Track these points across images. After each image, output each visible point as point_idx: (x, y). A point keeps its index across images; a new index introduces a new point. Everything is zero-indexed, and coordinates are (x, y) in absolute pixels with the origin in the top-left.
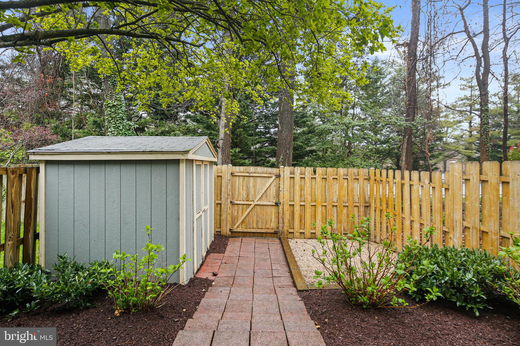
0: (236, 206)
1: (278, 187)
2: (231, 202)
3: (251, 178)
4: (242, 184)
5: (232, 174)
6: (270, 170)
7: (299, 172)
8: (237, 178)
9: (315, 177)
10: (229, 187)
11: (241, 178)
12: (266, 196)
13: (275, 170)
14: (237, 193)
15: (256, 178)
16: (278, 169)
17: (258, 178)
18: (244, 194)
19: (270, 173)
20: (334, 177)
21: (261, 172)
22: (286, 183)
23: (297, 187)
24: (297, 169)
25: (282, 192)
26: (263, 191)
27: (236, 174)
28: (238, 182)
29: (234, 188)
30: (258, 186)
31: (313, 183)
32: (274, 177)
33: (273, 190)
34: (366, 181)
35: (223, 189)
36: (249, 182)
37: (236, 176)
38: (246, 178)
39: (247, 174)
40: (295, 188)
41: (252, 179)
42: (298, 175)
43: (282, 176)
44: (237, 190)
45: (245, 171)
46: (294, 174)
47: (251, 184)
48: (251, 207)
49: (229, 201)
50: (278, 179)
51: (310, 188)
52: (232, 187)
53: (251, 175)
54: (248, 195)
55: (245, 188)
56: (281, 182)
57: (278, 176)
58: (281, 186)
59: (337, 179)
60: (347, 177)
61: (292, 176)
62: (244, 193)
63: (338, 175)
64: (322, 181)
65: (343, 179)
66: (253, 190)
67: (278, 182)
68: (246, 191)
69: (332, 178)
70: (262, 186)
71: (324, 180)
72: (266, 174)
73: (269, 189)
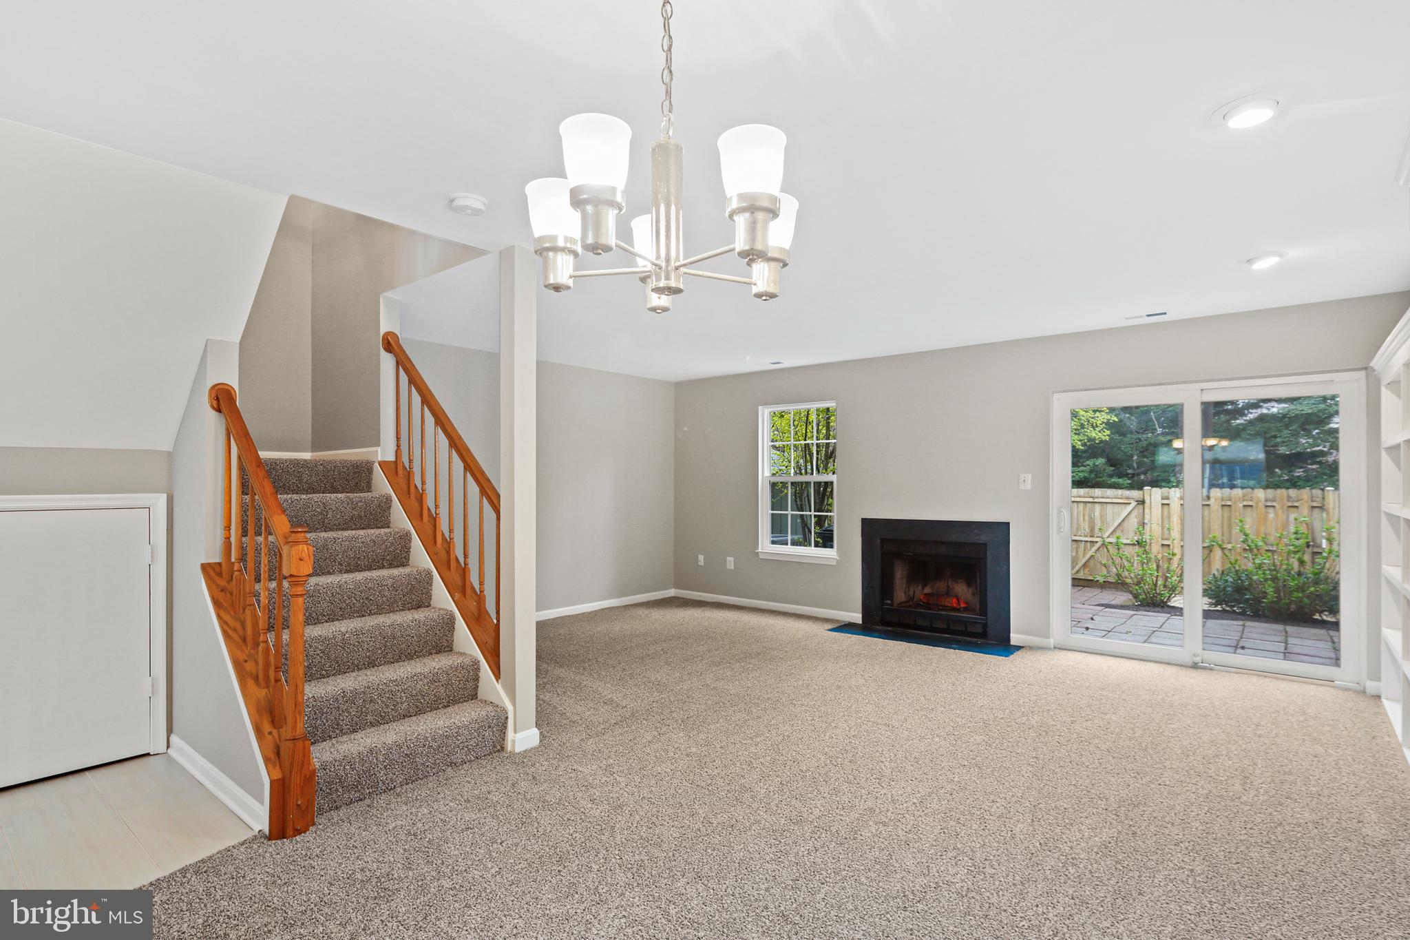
1: (1141, 517)
3: (1097, 505)
4: (1082, 514)
6: (1127, 493)
7: (1177, 495)
9: (1208, 503)
11: (1081, 505)
12: (1122, 531)
13: (1136, 494)
14: (1075, 525)
15: (1105, 505)
16: (1141, 492)
17: (1109, 505)
18: (1087, 527)
19: (1127, 498)
20: (1245, 503)
21: (1113, 496)
22: (1154, 513)
23: (1175, 520)
24: (1175, 492)
25: (1149, 525)
26: (1116, 524)
28: (1077, 510)
30: (1109, 517)
31: (1206, 513)
32: (1134, 504)
33: (1133, 522)
34: (1316, 511)
36: (1094, 511)
38: (1089, 505)
39: (1091, 500)
40: (1171, 520)
41: (1098, 507)
42: (1176, 500)
43: (1147, 501)
44: (1076, 521)
45: (1086, 495)
46: (1168, 498)
47: (1097, 513)
48: (1097, 546)
50: (1141, 506)
53: (1096, 500)
54: (1092, 530)
55: (1087, 518)
56: (1147, 511)
57: (1142, 502)
58: (1147, 517)
59: (1251, 506)
60: (1274, 504)
61: (1165, 502)
63: (1254, 500)
64: (1222, 509)
65: (1267, 506)
66: (1100, 522)
67: (1141, 511)
68: (1090, 522)
69: (1241, 505)
70: (1115, 515)
71: (1226, 508)
72: (1121, 498)
73: (1126, 520)
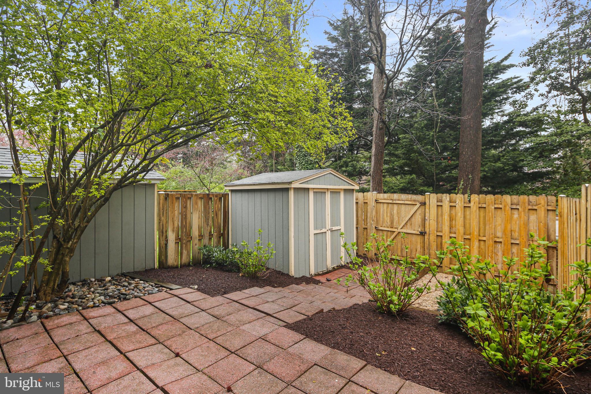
0: (381, 232)
1: (423, 215)
2: (376, 227)
3: (395, 205)
4: (386, 211)
5: (376, 200)
6: (414, 197)
7: (448, 199)
8: (382, 204)
9: (469, 205)
10: (374, 213)
11: (385, 205)
12: (411, 225)
13: (420, 198)
14: (381, 219)
15: (400, 205)
16: (424, 197)
17: (402, 206)
18: (388, 221)
19: (415, 201)
20: (496, 206)
21: (406, 199)
22: (432, 212)
23: (446, 217)
24: (446, 196)
25: (429, 220)
26: (407, 219)
27: (380, 201)
28: (383, 208)
29: (378, 214)
30: (403, 214)
31: (468, 213)
32: (418, 205)
33: (418, 218)
34: (550, 213)
35: (369, 215)
36: (392, 209)
37: (380, 203)
38: (390, 205)
39: (391, 201)
40: (443, 217)
41: (395, 207)
42: (447, 203)
43: (427, 203)
44: (382, 216)
45: (388, 198)
46: (441, 201)
47: (395, 211)
48: (395, 234)
49: (374, 226)
50: (423, 207)
51: (462, 219)
52: (377, 213)
53: (394, 202)
54: (392, 222)
55: (389, 214)
56: (427, 210)
57: (423, 204)
58: (427, 215)
59: (501, 208)
60: (518, 207)
61: (439, 204)
62: (387, 219)
63: (503, 204)
64: (479, 210)
65: (512, 209)
66: (397, 218)
67: (423, 210)
68: (390, 218)
69: (493, 207)
70: (407, 212)
71: (482, 210)
72: (411, 201)
73: (414, 217)
